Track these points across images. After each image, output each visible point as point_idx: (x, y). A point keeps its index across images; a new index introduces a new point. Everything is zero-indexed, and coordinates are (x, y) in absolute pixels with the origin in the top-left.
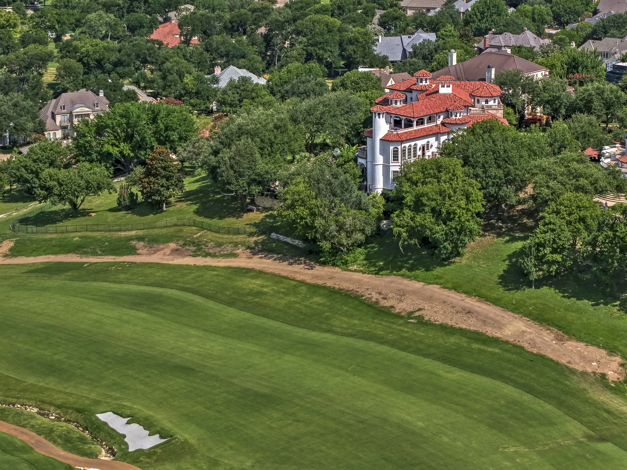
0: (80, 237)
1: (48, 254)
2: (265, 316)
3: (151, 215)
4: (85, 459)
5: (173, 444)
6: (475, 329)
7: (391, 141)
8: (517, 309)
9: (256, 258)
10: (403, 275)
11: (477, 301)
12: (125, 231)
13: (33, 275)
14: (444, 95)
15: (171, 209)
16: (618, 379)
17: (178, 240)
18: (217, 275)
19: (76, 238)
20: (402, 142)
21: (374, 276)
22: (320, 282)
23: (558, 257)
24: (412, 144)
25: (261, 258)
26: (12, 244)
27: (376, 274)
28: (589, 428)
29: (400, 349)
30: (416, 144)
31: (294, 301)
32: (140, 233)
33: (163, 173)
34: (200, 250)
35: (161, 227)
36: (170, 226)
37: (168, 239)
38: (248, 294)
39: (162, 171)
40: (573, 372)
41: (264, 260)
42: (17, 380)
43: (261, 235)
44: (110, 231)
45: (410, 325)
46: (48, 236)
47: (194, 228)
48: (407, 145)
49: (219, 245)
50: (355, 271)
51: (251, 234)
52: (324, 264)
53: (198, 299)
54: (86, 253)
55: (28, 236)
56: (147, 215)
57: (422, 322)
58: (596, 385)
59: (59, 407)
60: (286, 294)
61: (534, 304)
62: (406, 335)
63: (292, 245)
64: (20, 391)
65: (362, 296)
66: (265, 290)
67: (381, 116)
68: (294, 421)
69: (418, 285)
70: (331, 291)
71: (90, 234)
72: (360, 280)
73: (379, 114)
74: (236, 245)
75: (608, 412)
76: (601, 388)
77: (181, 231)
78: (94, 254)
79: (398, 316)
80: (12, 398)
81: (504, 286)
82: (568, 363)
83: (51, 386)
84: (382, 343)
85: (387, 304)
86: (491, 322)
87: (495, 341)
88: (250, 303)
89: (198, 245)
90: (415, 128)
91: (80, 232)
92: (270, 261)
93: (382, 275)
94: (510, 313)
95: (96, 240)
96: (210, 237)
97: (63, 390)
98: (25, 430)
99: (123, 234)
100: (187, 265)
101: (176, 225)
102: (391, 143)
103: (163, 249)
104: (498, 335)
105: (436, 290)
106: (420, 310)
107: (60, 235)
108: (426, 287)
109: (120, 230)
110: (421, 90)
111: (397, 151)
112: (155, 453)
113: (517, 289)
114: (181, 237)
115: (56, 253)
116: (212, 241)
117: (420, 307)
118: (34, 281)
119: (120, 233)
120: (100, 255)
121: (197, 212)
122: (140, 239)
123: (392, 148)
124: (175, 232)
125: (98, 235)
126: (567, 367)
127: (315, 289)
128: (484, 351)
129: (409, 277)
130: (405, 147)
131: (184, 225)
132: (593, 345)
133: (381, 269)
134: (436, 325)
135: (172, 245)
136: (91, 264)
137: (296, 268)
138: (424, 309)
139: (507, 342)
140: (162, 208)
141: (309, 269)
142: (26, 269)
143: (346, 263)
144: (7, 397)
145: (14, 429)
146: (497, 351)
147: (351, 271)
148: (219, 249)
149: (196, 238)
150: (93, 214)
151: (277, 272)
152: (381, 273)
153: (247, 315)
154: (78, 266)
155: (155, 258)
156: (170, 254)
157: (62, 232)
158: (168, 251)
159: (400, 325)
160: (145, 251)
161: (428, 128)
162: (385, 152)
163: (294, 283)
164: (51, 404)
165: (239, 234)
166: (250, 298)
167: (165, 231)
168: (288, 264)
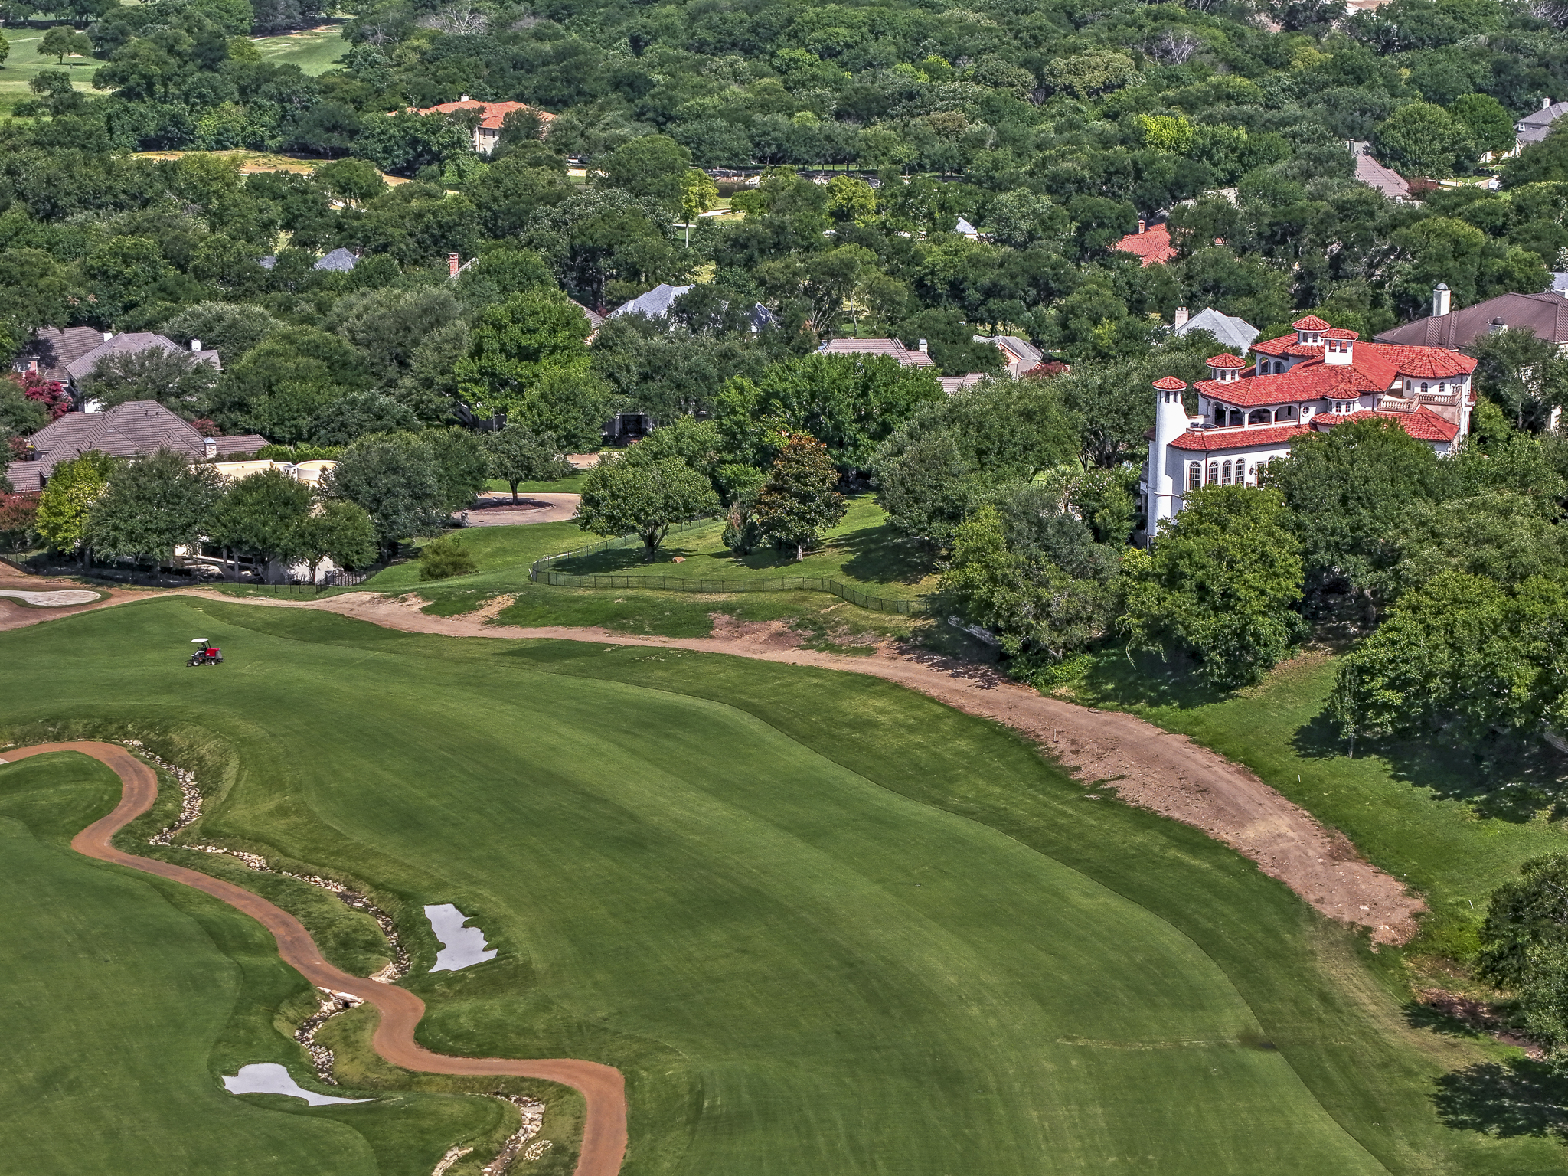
0: (628, 599)
1: (558, 624)
2: (850, 766)
3: (772, 568)
4: (349, 976)
5: (500, 967)
6: (1194, 822)
7: (1186, 450)
8: (1299, 793)
9: (901, 662)
10: (1138, 713)
11: (1239, 772)
12: (710, 592)
13: (509, 659)
14: (1334, 368)
15: (812, 558)
16: (1394, 940)
17: (790, 617)
18: (816, 685)
19: (619, 598)
20: (1208, 453)
21: (1085, 710)
22: (986, 713)
23: (1395, 698)
24: (1234, 458)
25: (910, 660)
26: (511, 602)
27: (1090, 706)
28: (1262, 1022)
29: (1035, 846)
30: (1241, 460)
31: (918, 744)
32: (734, 598)
33: (795, 486)
34: (818, 637)
35: (774, 591)
36: (789, 590)
37: (775, 613)
38: (849, 725)
39: (791, 482)
40: (1313, 917)
41: (914, 665)
42: (338, 834)
43: (933, 616)
44: (684, 591)
45: (1083, 805)
46: (581, 592)
47: (829, 596)
48: (1221, 460)
49: (856, 630)
50: (1060, 698)
51: (915, 615)
52: (1015, 680)
53: (753, 725)
54: (623, 629)
55: (548, 588)
56: (764, 567)
57: (1109, 800)
58: (1342, 947)
59: (376, 887)
60: (911, 729)
61: (1335, 787)
62: (1063, 821)
63: (979, 640)
64: (332, 854)
65: (1041, 744)
66: (882, 718)
67: (1172, 397)
68: (738, 951)
69: (1149, 731)
70: (993, 731)
71: (648, 593)
72: (1056, 715)
73: (1167, 394)
74: (882, 632)
75: (1325, 998)
76: (1345, 954)
77: (804, 599)
78: (638, 630)
79: (1076, 786)
80: (314, 864)
81: (1299, 749)
82: (1317, 901)
83: (385, 851)
84: (1009, 832)
85: (1070, 761)
86: (1233, 812)
87: (1214, 848)
88: (841, 740)
89: (821, 628)
90: (1246, 427)
91: (633, 588)
92: (921, 666)
93: (1102, 709)
94: (1281, 800)
95: (652, 604)
96: (847, 615)
97: (401, 858)
98: (290, 918)
99: (704, 598)
100: (781, 663)
101: (800, 588)
102: (1186, 454)
103: (758, 630)
104: (1228, 836)
105: (1175, 744)
106: (1121, 777)
107: (599, 591)
108: (1162, 737)
109: (701, 591)
110: (1302, 356)
111: (1199, 471)
112: (463, 977)
113: (1321, 754)
114: (798, 611)
115: (570, 624)
116: (847, 623)
117: (1125, 772)
118: (506, 671)
119: (699, 596)
120: (647, 633)
121: (848, 569)
122: (728, 609)
123: (1187, 463)
124: (791, 601)
125: (661, 596)
126: (1309, 908)
127: (967, 722)
128: (1182, 864)
129: (1147, 718)
130: (1215, 463)
131: (813, 590)
132: (1390, 872)
133: (1106, 697)
134: (1128, 807)
135: (777, 625)
136: (619, 648)
137: (963, 684)
138: (1127, 777)
139: (1235, 852)
140: (795, 555)
141: (982, 687)
142: (505, 647)
143: (1051, 681)
144: (307, 861)
145: (276, 916)
146: (1206, 866)
147: (1054, 697)
148: (851, 639)
149: (823, 616)
150: (679, 559)
151: (923, 688)
152: (1101, 705)
153: (819, 761)
154: (597, 649)
155: (736, 648)
156: (765, 641)
157: (605, 588)
158: (763, 635)
159: (1067, 803)
160: (724, 633)
161: (1276, 430)
162: (1174, 471)
163: (940, 710)
164: (368, 880)
165: (898, 613)
166: (846, 731)
167: (775, 598)
168: (952, 676)
